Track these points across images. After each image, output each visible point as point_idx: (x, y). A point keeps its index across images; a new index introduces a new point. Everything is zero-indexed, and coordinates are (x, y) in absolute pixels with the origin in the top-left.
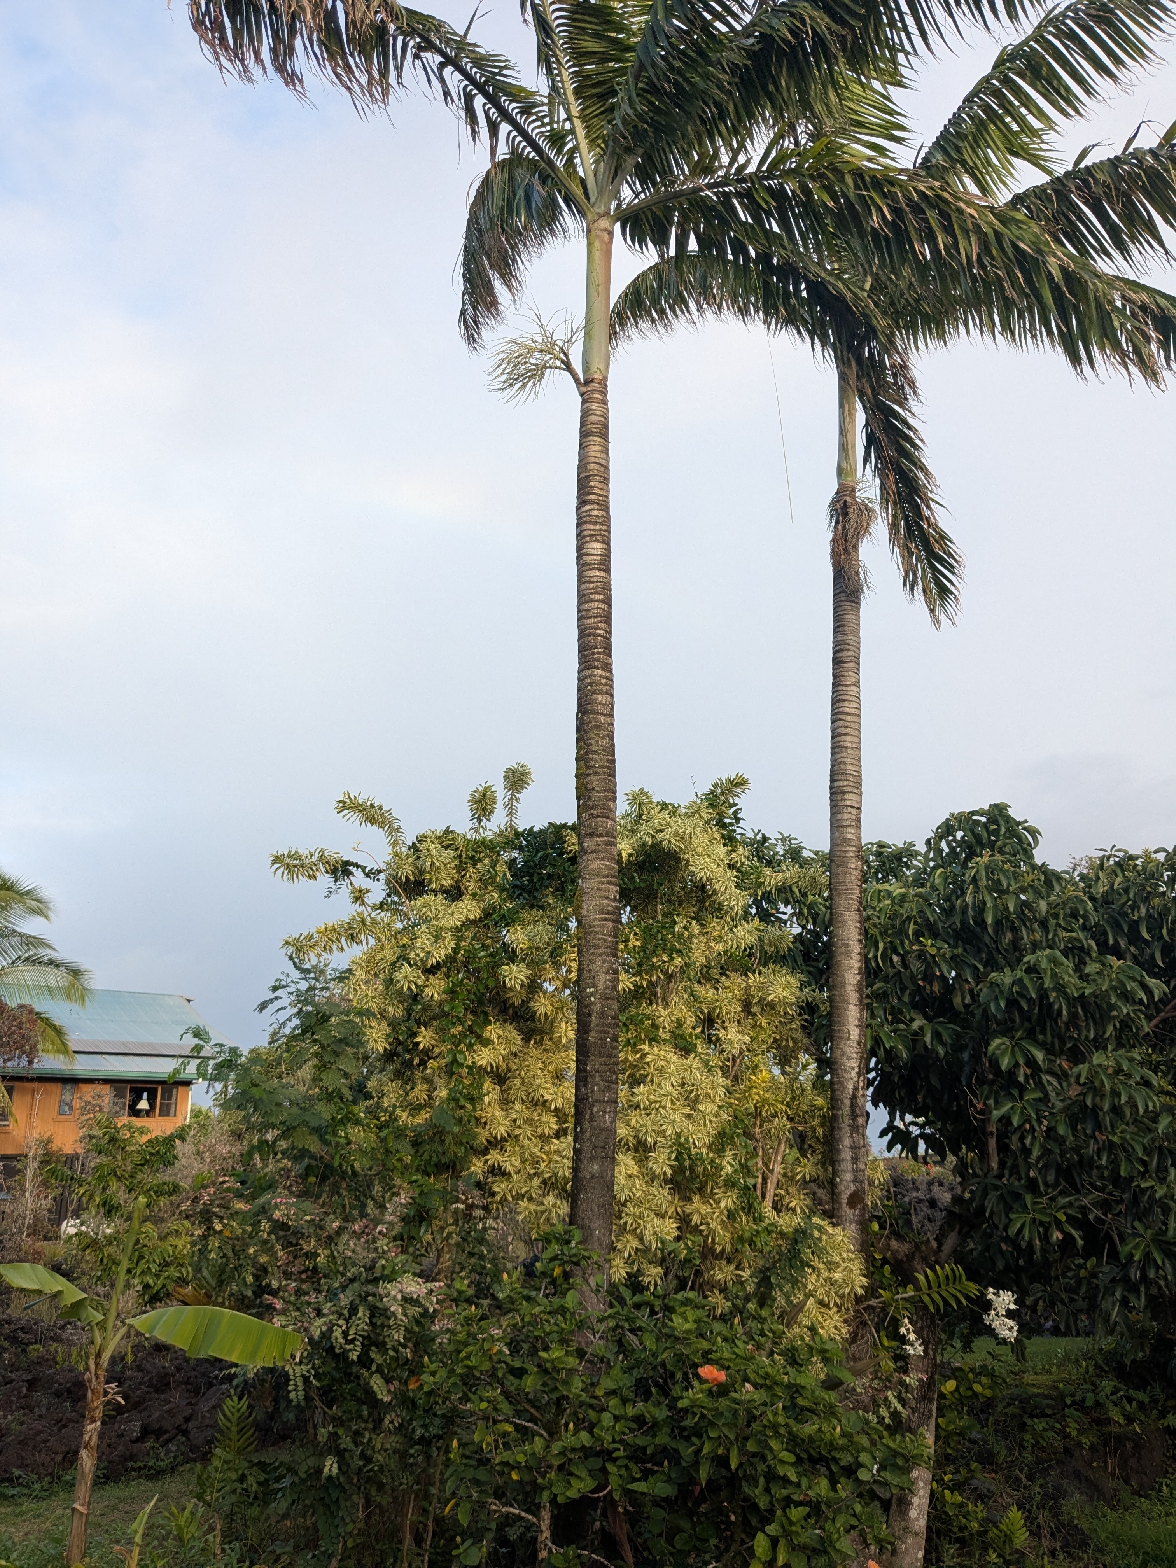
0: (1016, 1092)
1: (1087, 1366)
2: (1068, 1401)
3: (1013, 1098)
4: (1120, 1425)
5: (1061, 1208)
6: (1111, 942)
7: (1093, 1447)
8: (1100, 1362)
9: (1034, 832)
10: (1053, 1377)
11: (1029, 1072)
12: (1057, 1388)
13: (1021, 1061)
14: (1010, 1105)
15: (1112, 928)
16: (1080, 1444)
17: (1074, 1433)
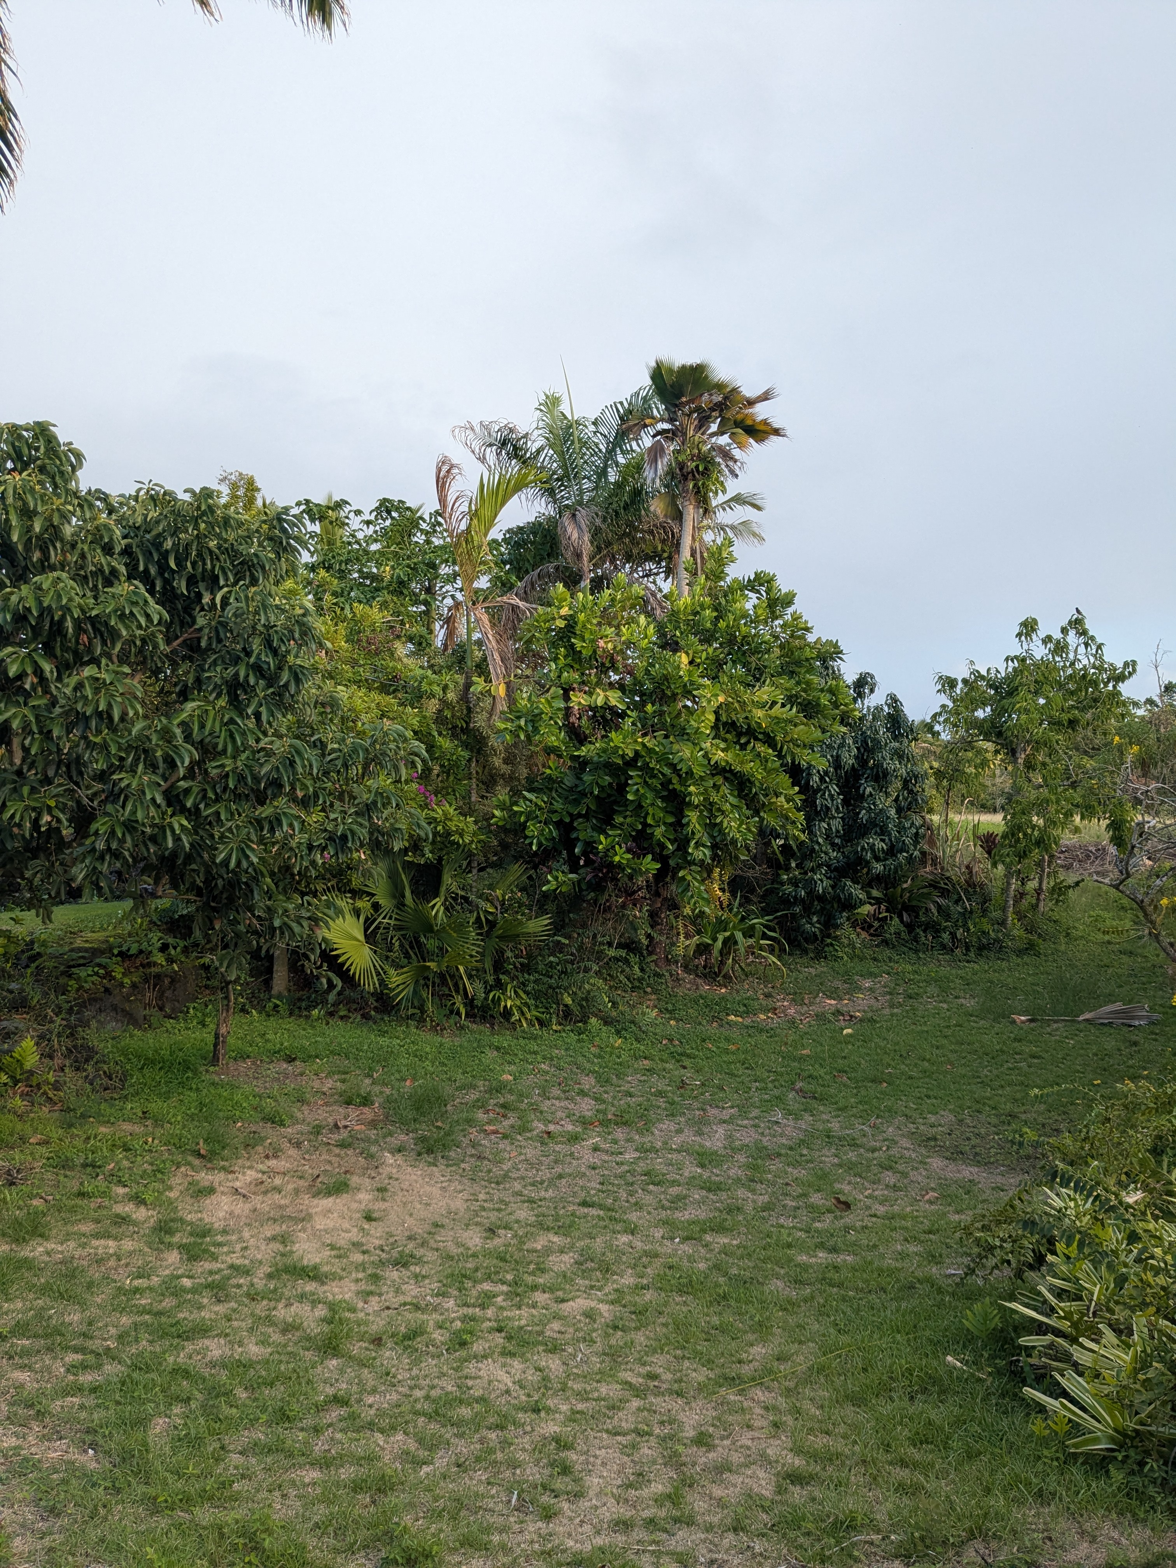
0: (21, 700)
1: (142, 923)
2: (116, 952)
3: (18, 704)
4: (162, 966)
5: (53, 797)
6: (141, 568)
7: (134, 986)
8: (155, 919)
9: (79, 456)
10: (107, 934)
11: (35, 680)
12: (107, 941)
13: (29, 671)
14: (14, 710)
15: (144, 555)
16: (122, 985)
17: (119, 976)
